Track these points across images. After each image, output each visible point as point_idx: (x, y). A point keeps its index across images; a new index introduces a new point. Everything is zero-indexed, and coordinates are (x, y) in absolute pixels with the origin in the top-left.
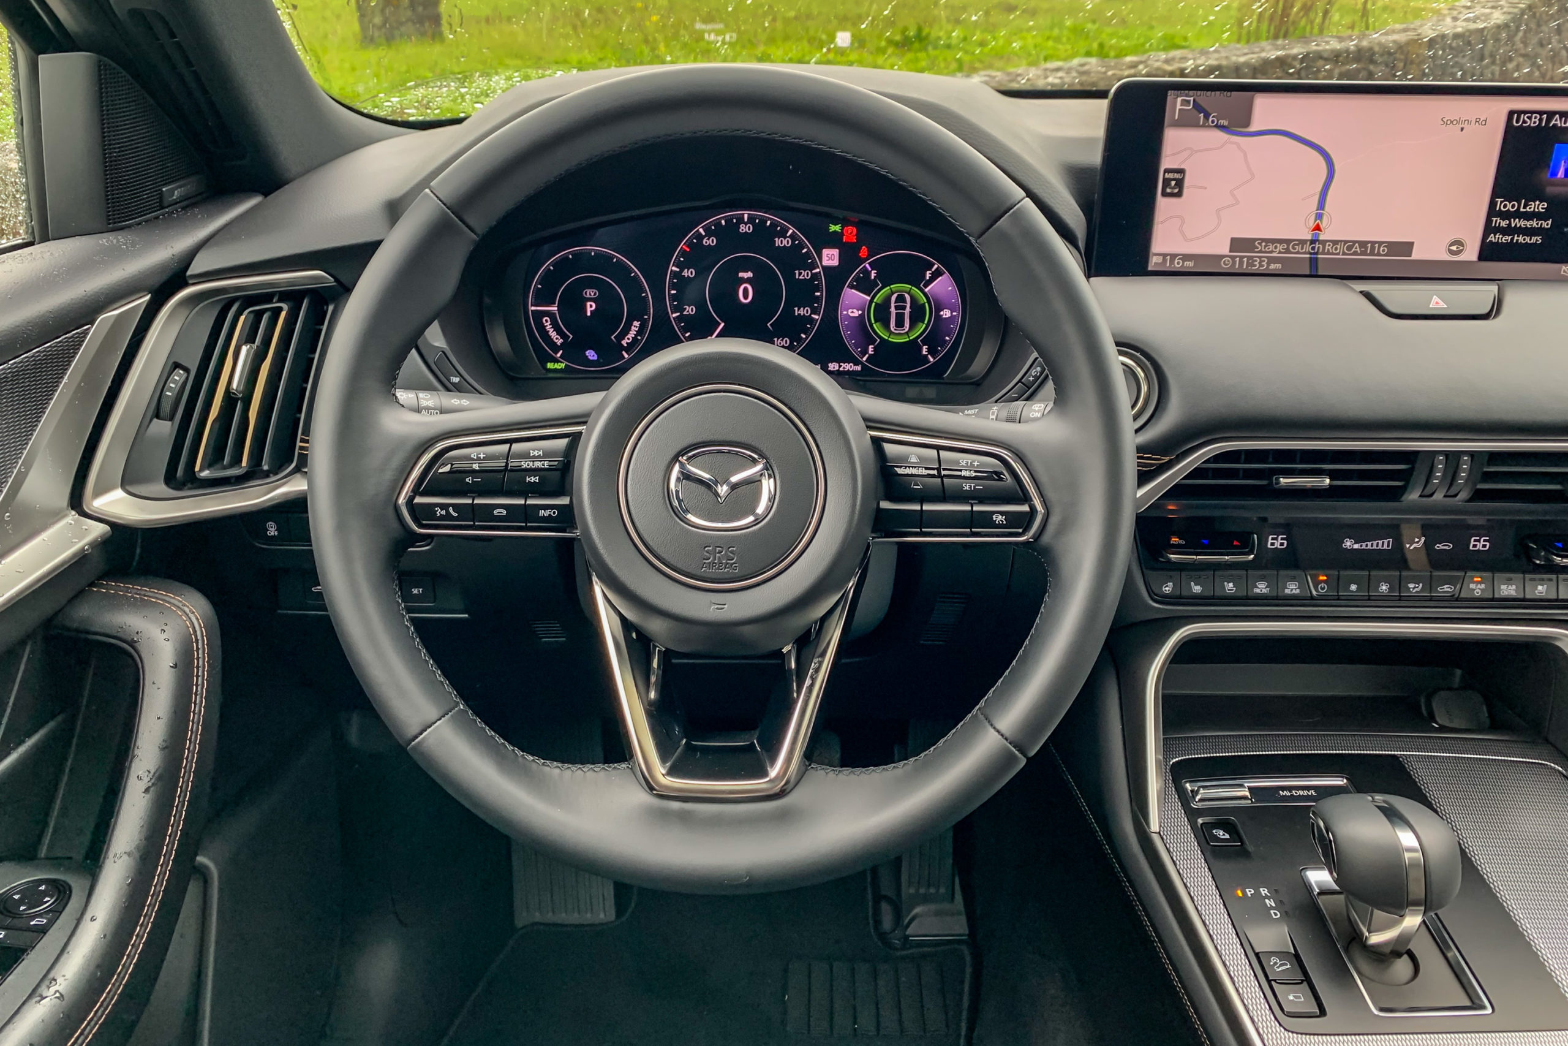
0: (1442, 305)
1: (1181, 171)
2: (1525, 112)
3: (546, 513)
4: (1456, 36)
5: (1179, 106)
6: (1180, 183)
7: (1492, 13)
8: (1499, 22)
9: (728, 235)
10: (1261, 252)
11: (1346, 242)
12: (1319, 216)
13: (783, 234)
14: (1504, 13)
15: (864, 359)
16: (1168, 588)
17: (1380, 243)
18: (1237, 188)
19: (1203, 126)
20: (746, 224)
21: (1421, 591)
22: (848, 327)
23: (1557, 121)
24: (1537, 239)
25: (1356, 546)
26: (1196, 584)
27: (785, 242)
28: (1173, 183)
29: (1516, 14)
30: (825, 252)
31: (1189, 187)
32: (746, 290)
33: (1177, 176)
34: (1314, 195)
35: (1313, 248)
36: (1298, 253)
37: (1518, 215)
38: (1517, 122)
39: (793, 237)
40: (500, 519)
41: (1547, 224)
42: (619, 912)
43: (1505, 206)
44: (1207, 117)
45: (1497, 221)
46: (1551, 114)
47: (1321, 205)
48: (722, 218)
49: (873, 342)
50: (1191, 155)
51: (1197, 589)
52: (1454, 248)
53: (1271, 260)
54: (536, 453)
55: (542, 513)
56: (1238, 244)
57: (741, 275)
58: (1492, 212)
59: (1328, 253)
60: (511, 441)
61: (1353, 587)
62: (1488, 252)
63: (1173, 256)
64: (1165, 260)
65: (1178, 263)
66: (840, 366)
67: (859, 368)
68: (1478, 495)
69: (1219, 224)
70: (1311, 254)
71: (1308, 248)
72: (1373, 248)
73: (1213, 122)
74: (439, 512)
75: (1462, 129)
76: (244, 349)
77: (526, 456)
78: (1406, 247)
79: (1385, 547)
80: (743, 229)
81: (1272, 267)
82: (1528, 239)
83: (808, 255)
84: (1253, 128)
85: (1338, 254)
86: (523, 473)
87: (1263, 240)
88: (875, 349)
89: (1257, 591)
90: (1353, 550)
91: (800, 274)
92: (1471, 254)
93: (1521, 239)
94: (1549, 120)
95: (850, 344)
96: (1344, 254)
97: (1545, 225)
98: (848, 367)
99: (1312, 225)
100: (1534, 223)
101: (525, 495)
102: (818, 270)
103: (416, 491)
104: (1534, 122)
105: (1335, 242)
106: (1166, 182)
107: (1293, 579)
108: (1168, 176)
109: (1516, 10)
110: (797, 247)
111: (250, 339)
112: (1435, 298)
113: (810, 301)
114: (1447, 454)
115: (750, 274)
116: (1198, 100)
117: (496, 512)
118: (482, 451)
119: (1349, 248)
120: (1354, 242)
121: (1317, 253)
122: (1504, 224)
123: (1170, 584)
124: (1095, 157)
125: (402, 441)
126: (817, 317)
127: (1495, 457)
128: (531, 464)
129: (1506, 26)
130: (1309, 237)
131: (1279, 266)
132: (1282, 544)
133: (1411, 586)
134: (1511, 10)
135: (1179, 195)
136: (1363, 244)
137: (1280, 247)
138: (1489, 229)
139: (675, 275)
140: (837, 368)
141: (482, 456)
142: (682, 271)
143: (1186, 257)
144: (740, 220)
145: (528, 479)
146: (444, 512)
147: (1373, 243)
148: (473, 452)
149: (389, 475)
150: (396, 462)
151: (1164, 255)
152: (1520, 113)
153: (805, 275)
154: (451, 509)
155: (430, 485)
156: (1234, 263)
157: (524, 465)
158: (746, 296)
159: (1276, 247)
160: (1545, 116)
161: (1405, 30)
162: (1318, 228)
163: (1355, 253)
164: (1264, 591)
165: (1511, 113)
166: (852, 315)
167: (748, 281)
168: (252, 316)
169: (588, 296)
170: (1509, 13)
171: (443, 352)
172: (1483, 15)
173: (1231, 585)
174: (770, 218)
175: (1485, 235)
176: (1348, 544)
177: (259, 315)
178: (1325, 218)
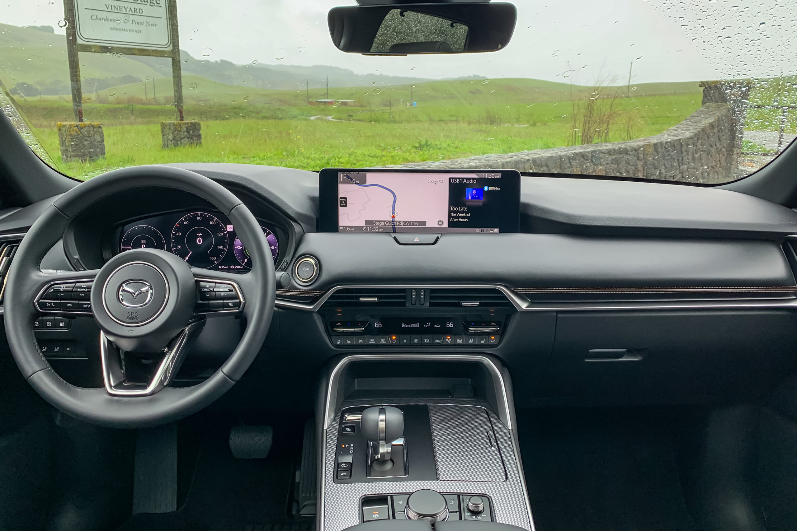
0: (418, 240)
1: (346, 198)
2: (455, 178)
3: (86, 306)
4: (667, 143)
5: (342, 177)
6: (346, 202)
7: (685, 133)
8: (688, 136)
9: (193, 221)
10: (376, 225)
11: (404, 221)
12: (393, 213)
13: (212, 220)
14: (691, 132)
15: (244, 264)
16: (338, 342)
17: (415, 222)
18: (365, 203)
19: (351, 183)
20: (199, 217)
21: (429, 342)
22: (237, 253)
23: (465, 181)
24: (466, 220)
25: (406, 326)
26: (349, 340)
27: (213, 223)
28: (343, 202)
29: (696, 133)
30: (228, 226)
31: (349, 204)
32: (199, 240)
33: (344, 200)
34: (391, 205)
35: (393, 224)
36: (388, 225)
37: (458, 212)
38: (453, 181)
39: (216, 221)
40: (70, 307)
41: (469, 215)
42: (178, 508)
43: (454, 209)
44: (352, 180)
45: (452, 214)
46: (463, 179)
47: (394, 209)
48: (190, 215)
49: (246, 258)
50: (348, 193)
51: (349, 342)
52: (440, 223)
53: (380, 228)
54: (84, 286)
55: (84, 306)
56: (367, 222)
57: (198, 234)
58: (450, 211)
59: (398, 225)
60: (76, 282)
61: (405, 341)
62: (451, 224)
63: (347, 227)
64: (344, 228)
65: (348, 229)
66: (235, 267)
67: (242, 267)
68: (431, 304)
69: (360, 216)
70: (392, 225)
71: (391, 223)
72: (413, 223)
73: (354, 182)
74: (48, 305)
75: (435, 184)
76: (5, 258)
77: (81, 287)
78: (424, 223)
79: (417, 326)
80: (198, 218)
81: (380, 230)
82: (463, 220)
83: (222, 227)
84: (367, 184)
85: (402, 225)
86: (79, 293)
87: (376, 221)
88: (247, 261)
89: (371, 342)
90: (405, 327)
91: (219, 234)
92: (445, 225)
93: (461, 220)
94: (463, 181)
95: (238, 258)
96: (404, 225)
97: (468, 215)
98: (238, 267)
99: (391, 215)
100: (464, 215)
101: (79, 300)
102: (225, 233)
103: (41, 298)
104: (458, 181)
105: (400, 221)
106: (341, 202)
107: (383, 338)
108: (342, 200)
109: (696, 131)
110: (217, 225)
111: (8, 255)
112: (416, 238)
113: (223, 244)
114: (416, 289)
115: (201, 234)
116: (348, 174)
117: (68, 305)
118: (65, 286)
119: (405, 223)
120: (407, 221)
121: (395, 225)
122: (455, 215)
123: (339, 341)
124: (317, 194)
125: (38, 281)
126: (226, 249)
127: (432, 291)
128: (81, 290)
129: (691, 138)
130: (391, 220)
131: (382, 230)
132: (380, 326)
133: (425, 340)
134: (694, 131)
135: (346, 206)
136: (409, 222)
137: (382, 223)
138: (450, 217)
139: (174, 234)
140: (234, 268)
141: (65, 287)
142: (176, 233)
143: (351, 227)
144: (197, 215)
145: (80, 295)
146: (50, 305)
147: (413, 222)
148: (62, 286)
149: (31, 293)
150: (34, 289)
151: (343, 227)
152: (453, 178)
153: (221, 234)
154: (52, 304)
155: (45, 296)
156: (367, 229)
157: (79, 290)
158: (199, 242)
159: (381, 223)
160: (461, 179)
161: (644, 140)
162: (394, 217)
163: (407, 225)
164: (373, 342)
165: (450, 179)
166: (238, 248)
167: (200, 236)
168: (10, 248)
169: (143, 242)
170: (693, 133)
171: (78, 260)
172: (682, 133)
173: (361, 341)
174: (208, 215)
175: (449, 219)
176: (403, 325)
177: (12, 247)
178: (395, 213)
